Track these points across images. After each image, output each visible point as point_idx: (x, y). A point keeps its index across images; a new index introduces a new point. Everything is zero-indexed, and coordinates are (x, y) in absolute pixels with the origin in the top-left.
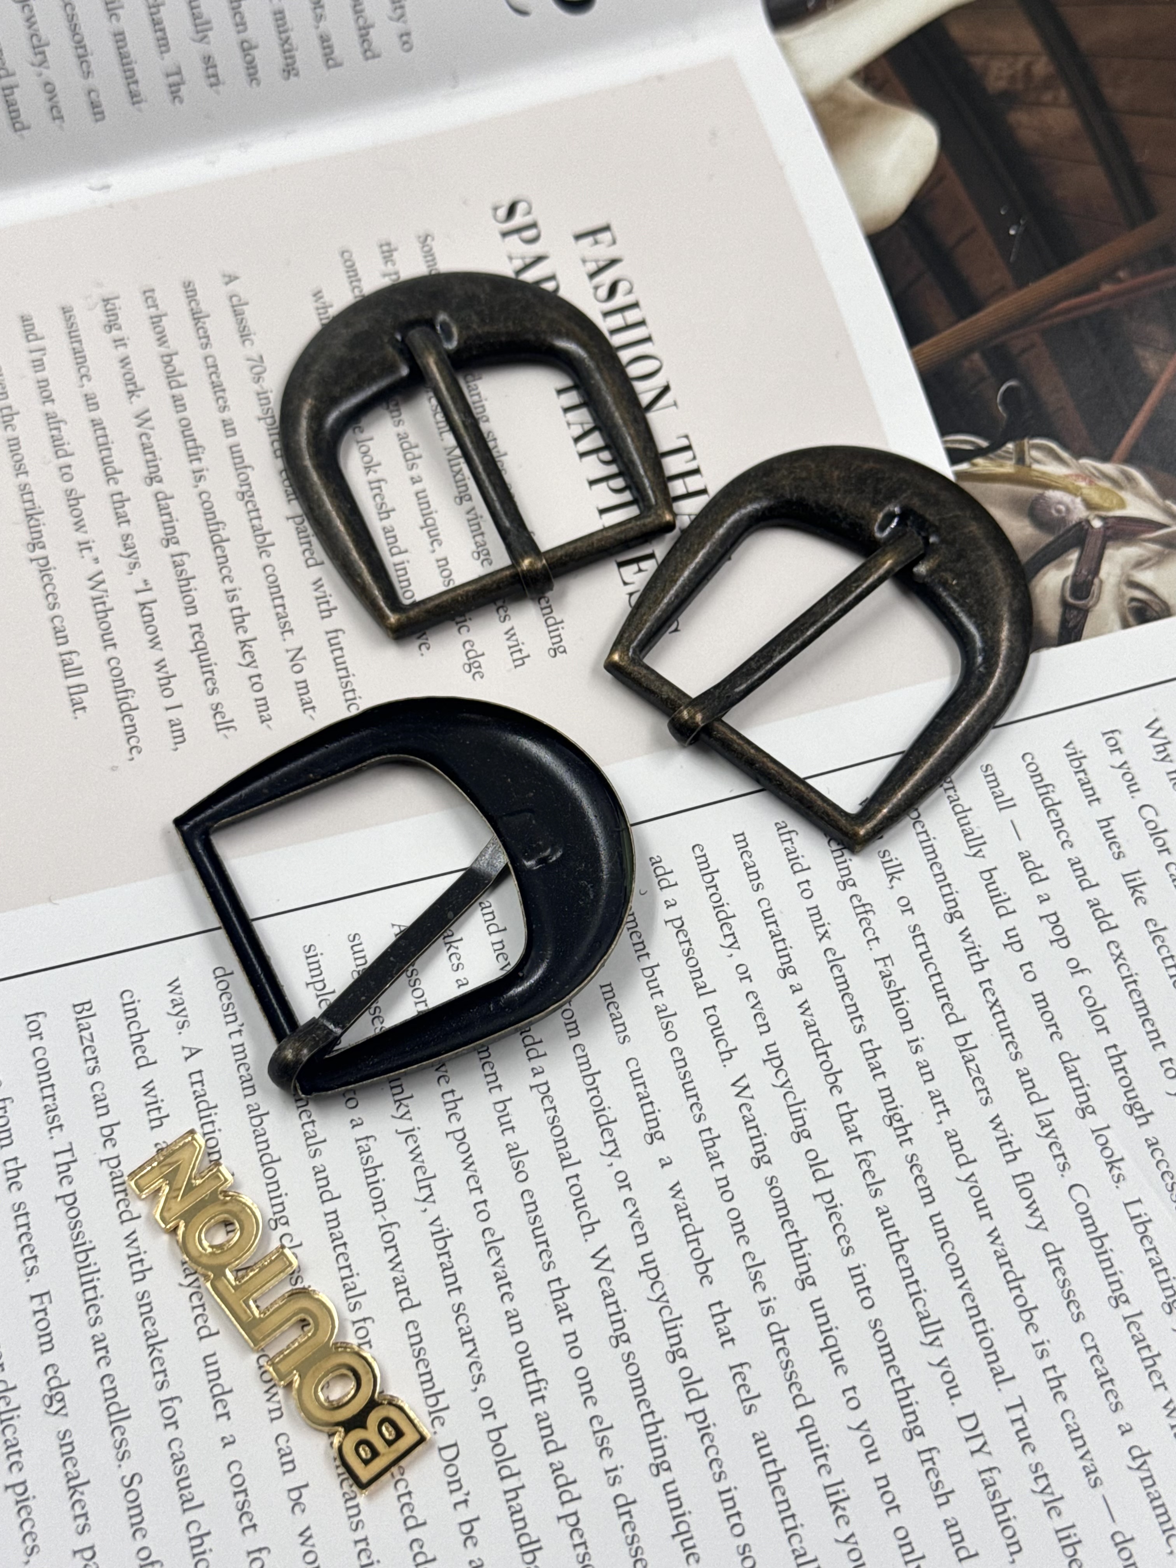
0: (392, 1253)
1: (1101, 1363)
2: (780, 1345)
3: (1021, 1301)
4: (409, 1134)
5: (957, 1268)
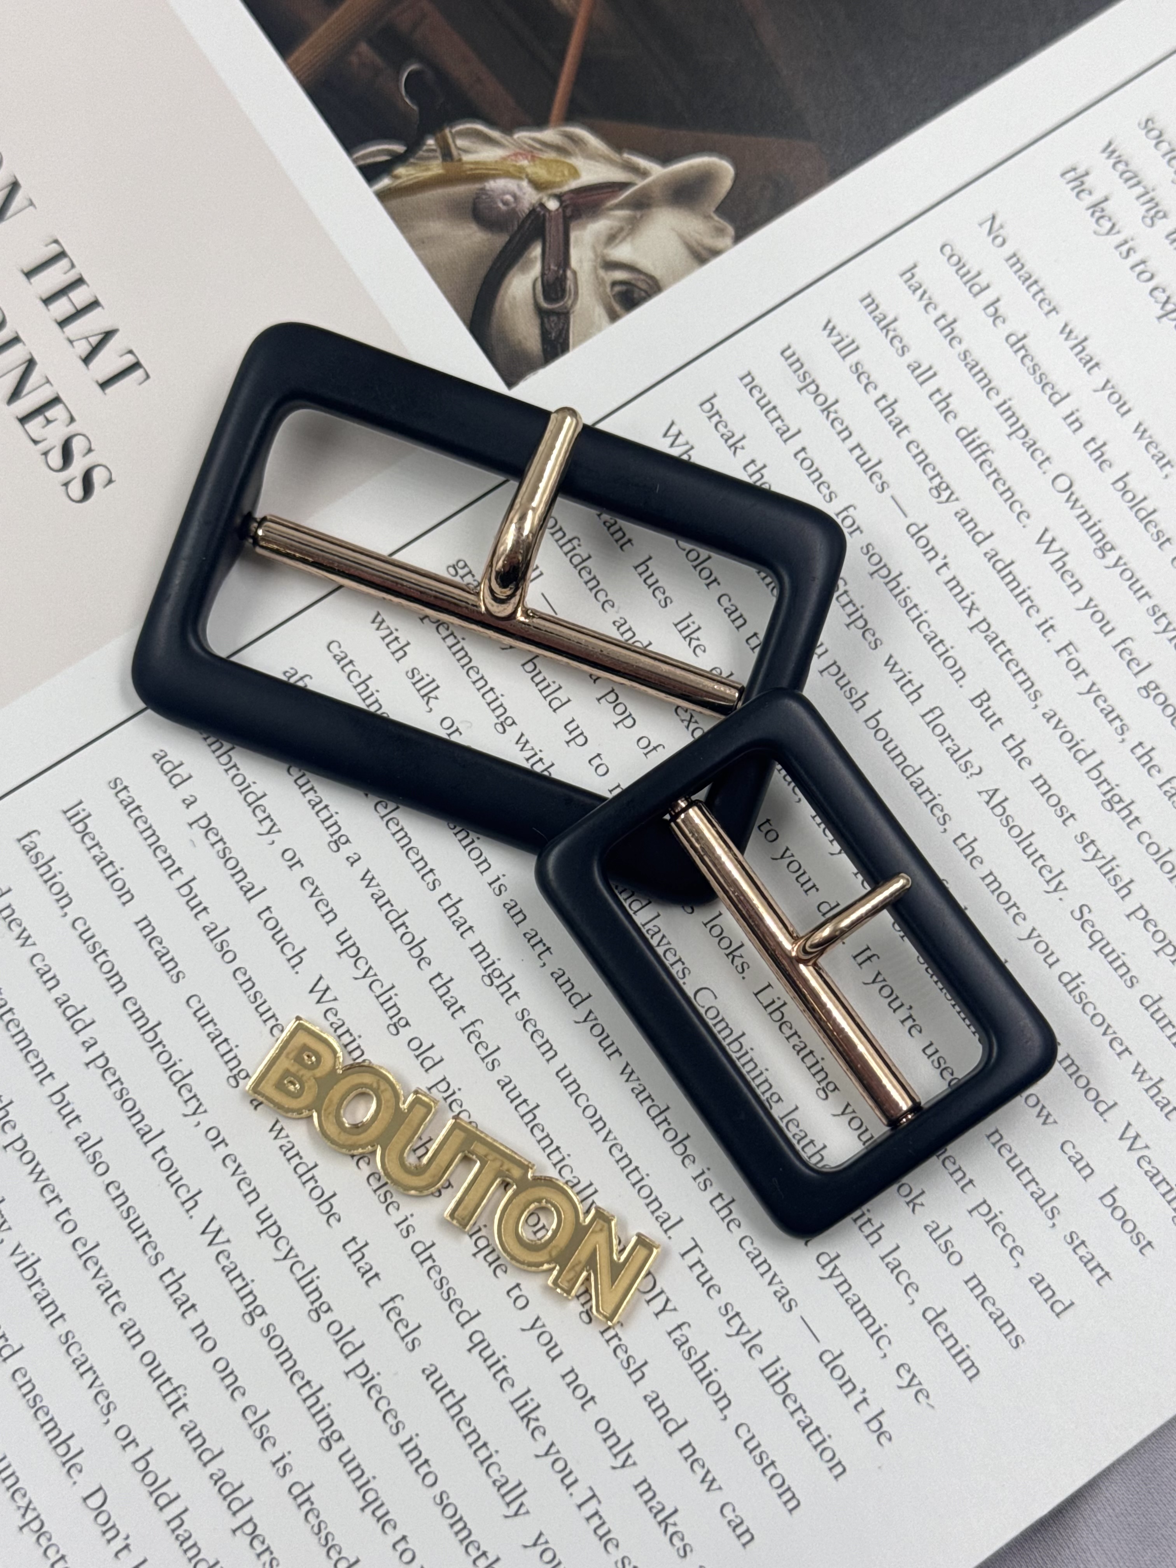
2: (429, 1263)
5: (596, 1121)
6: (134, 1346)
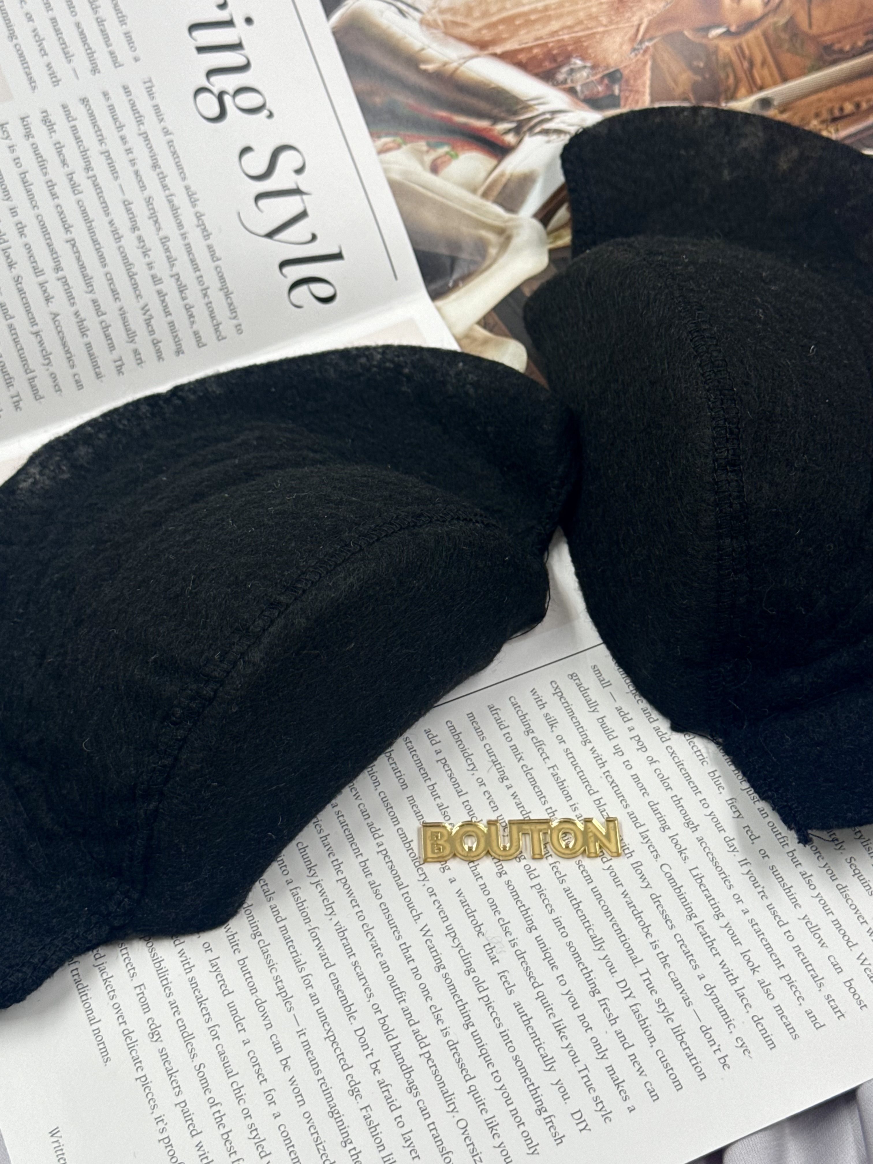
0: (317, 942)
1: (686, 947)
2: (522, 960)
3: (642, 923)
4: (317, 884)
5: (608, 912)
6: (385, 972)
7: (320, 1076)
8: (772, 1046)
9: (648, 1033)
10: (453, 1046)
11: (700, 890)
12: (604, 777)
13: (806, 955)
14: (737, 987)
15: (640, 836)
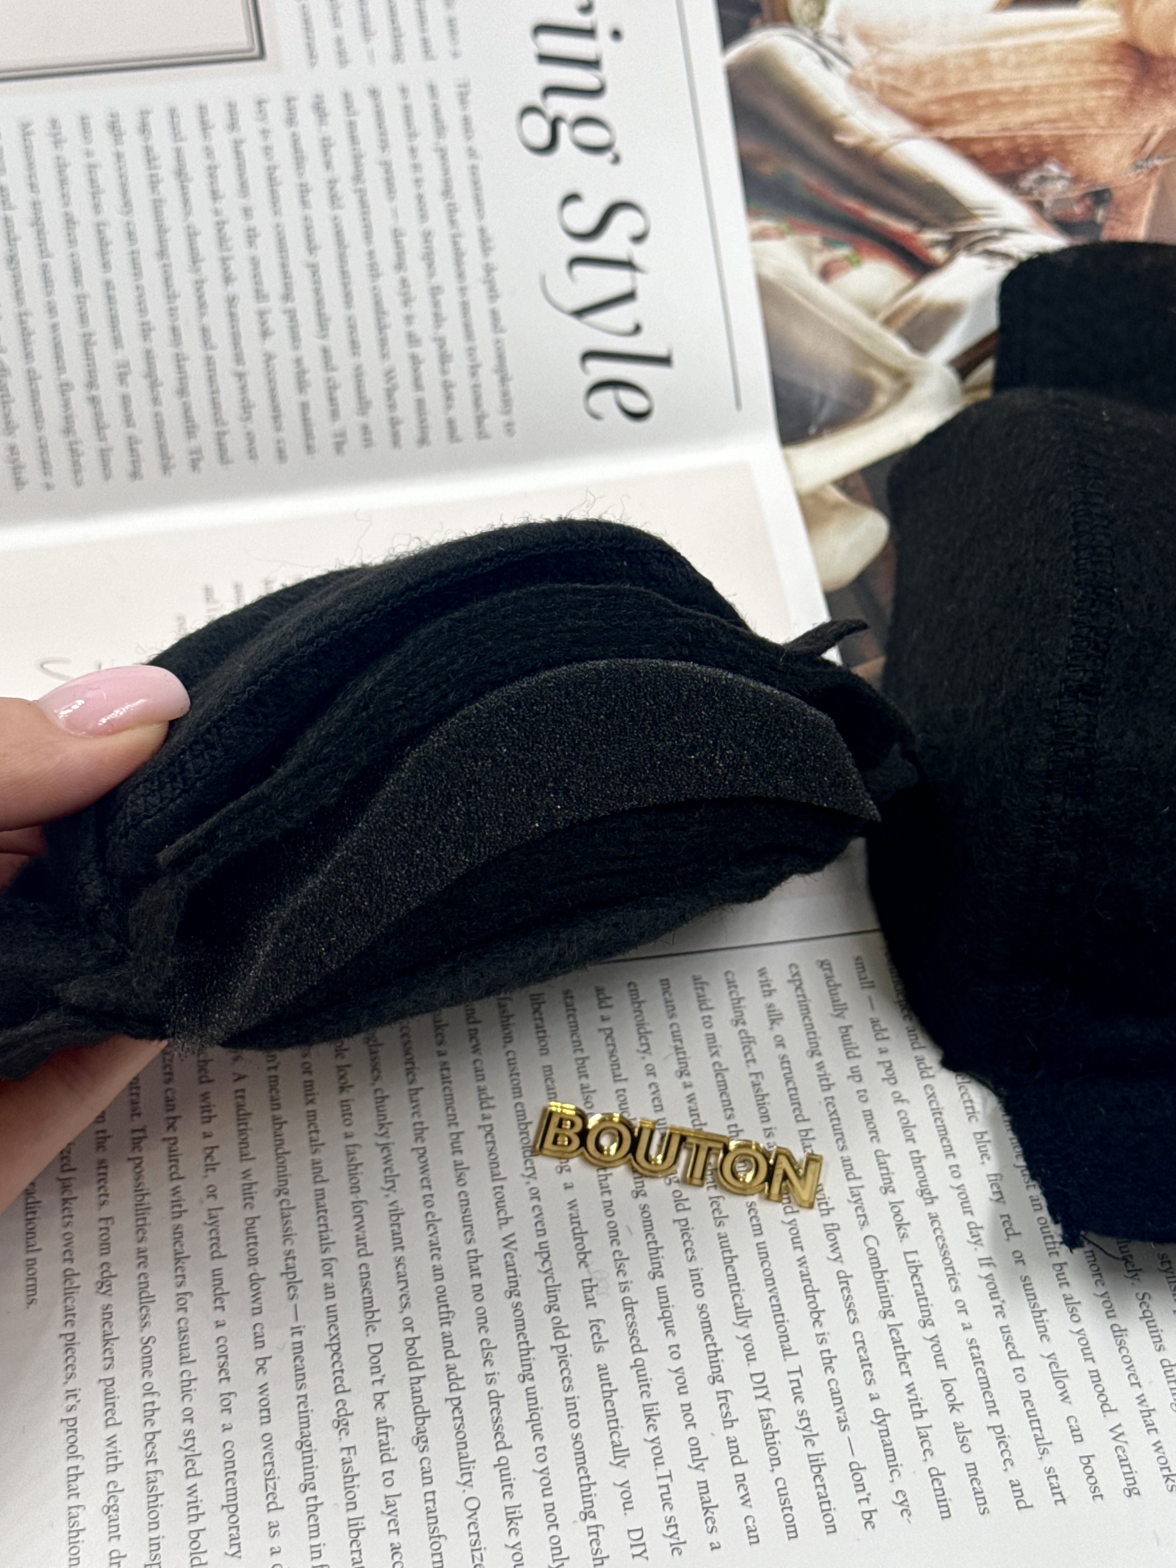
1: (865, 1352)
2: (629, 1311)
3: (813, 1305)
4: (385, 1147)
5: (770, 1279)
6: (436, 1280)
7: (302, 1392)
8: (946, 1514)
9: (773, 1452)
10: (495, 1400)
11: (911, 1283)
12: (824, 1103)
13: (1035, 1406)
14: (920, 1423)
15: (848, 1192)
